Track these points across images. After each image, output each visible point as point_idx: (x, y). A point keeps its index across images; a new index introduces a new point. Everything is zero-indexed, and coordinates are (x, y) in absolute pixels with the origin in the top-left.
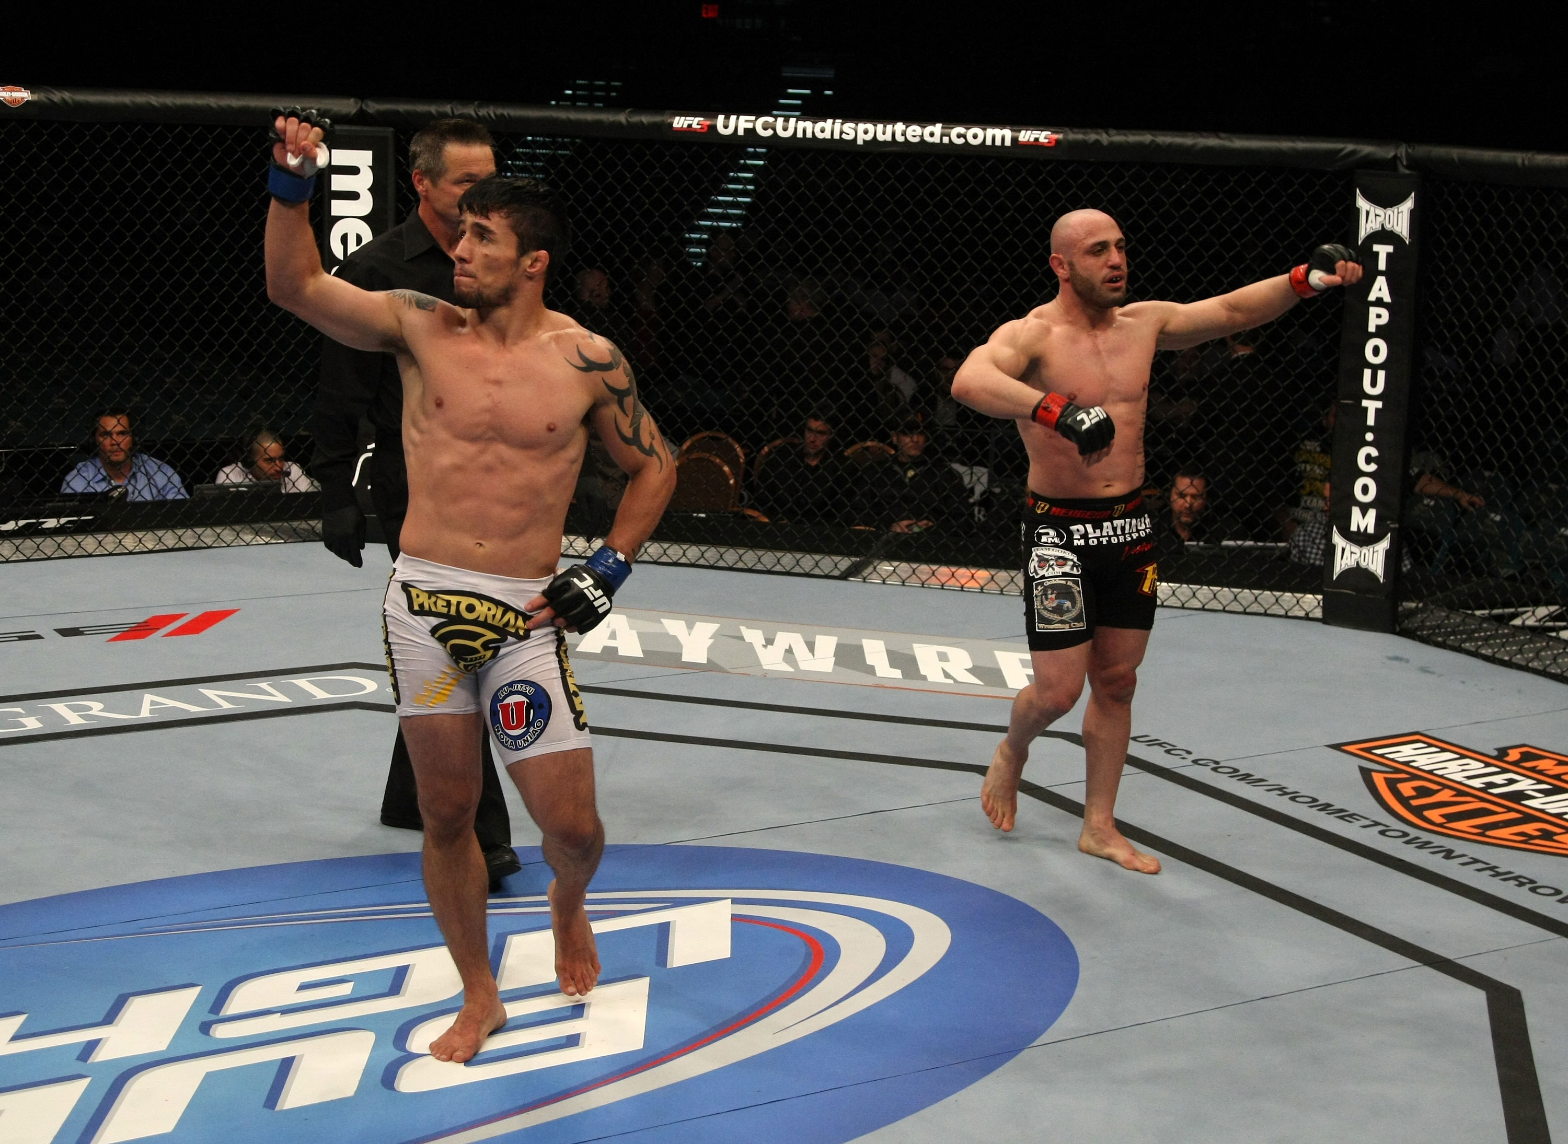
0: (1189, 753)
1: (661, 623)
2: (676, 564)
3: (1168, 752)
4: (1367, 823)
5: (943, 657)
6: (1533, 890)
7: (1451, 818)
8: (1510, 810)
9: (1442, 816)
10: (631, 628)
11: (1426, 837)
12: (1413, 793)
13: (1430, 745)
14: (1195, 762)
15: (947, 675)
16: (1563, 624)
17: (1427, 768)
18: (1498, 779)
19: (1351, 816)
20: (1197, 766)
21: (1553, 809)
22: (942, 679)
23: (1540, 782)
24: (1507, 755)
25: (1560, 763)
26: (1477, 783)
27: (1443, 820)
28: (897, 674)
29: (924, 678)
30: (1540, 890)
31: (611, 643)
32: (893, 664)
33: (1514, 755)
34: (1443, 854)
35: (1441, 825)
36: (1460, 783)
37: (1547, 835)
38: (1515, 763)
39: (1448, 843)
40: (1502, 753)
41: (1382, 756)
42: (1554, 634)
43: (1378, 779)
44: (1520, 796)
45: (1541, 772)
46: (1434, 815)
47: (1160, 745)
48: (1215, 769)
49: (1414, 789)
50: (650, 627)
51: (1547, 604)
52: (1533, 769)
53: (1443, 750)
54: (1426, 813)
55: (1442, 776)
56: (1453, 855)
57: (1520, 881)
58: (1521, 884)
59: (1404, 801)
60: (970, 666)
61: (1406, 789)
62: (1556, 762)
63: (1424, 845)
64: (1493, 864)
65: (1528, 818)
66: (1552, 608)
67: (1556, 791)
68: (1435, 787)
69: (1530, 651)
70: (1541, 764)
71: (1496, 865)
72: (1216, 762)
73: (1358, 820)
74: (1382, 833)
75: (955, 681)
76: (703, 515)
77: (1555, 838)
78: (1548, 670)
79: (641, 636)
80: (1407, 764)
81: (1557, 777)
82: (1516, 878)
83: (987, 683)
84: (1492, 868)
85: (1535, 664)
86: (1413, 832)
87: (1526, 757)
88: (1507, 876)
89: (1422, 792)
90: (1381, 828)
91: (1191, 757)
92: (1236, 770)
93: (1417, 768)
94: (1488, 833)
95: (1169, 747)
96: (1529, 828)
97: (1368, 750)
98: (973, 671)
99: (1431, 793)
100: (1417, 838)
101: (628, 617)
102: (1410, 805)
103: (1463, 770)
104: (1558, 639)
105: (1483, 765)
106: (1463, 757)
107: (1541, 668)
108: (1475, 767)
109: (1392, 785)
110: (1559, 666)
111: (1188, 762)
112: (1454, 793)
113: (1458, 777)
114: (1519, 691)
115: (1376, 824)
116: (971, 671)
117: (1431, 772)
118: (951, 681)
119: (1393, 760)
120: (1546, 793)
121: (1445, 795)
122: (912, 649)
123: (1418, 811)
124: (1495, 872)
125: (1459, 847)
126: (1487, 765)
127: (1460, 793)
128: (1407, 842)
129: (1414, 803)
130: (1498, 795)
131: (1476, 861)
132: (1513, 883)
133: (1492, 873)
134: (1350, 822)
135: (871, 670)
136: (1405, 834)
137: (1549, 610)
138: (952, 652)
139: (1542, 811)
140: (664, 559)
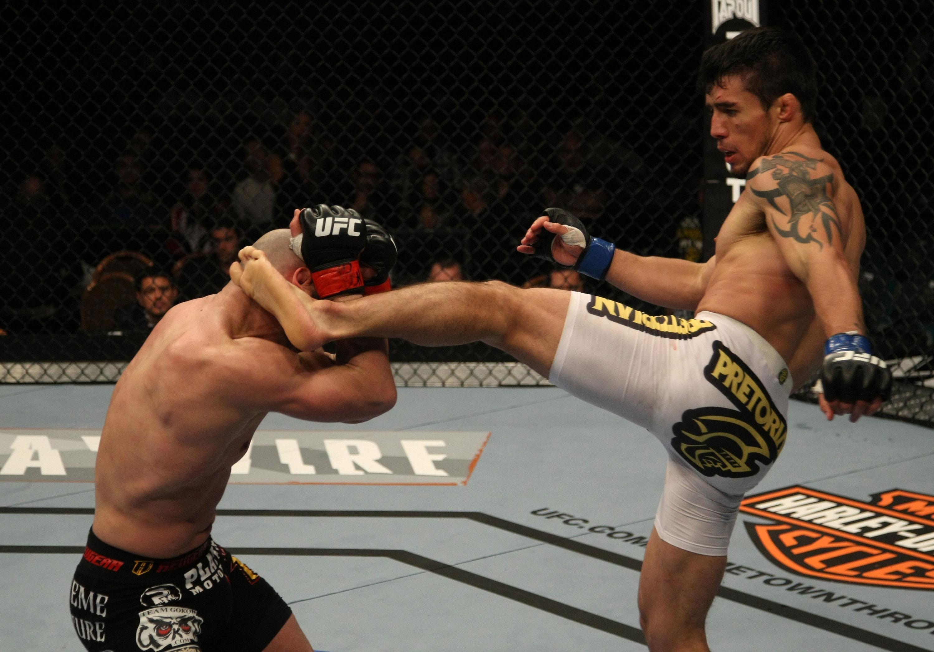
0: (586, 521)
1: (82, 440)
2: (94, 383)
3: (566, 522)
4: (753, 573)
5: (353, 450)
6: (908, 624)
7: (830, 563)
8: (884, 551)
9: (823, 562)
10: (53, 447)
11: (807, 582)
12: (794, 543)
13: (809, 496)
14: (592, 530)
15: (357, 467)
16: (927, 373)
17: (807, 518)
18: (873, 523)
19: (738, 568)
20: (594, 534)
21: (925, 547)
22: (352, 471)
23: (911, 523)
24: (881, 500)
25: (930, 504)
26: (854, 529)
27: (821, 566)
28: (310, 470)
29: (336, 472)
30: (914, 625)
31: (34, 464)
32: (307, 460)
33: (887, 500)
34: (824, 597)
35: (821, 571)
36: (838, 530)
37: (920, 572)
38: (889, 507)
39: (828, 587)
40: (876, 498)
41: (765, 510)
42: (920, 383)
43: (762, 533)
44: (894, 537)
45: (912, 514)
46: (815, 561)
47: (559, 516)
48: (610, 535)
49: (796, 538)
50: (70, 445)
51: (912, 355)
52: (905, 512)
53: (821, 500)
54: (809, 561)
55: (820, 525)
56: (834, 597)
57: (896, 617)
58: (897, 620)
59: (786, 550)
60: (378, 456)
61: (788, 539)
62: (925, 503)
63: (806, 590)
64: (871, 603)
65: (901, 558)
66: (917, 360)
67: (926, 530)
68: (814, 535)
69: (900, 400)
70: (913, 506)
71: (874, 603)
72: (612, 529)
73: (744, 572)
74: (767, 582)
75: (366, 472)
76: (118, 333)
77: (928, 574)
78: (917, 417)
79: (64, 455)
80: (788, 515)
81: (928, 517)
82: (892, 615)
83: (395, 472)
84: (870, 607)
85: (905, 413)
86: (796, 579)
87: (899, 500)
88: (883, 614)
89: (802, 541)
90: (765, 578)
91: (588, 526)
92: (630, 535)
93: (798, 519)
94: (866, 574)
95: (568, 518)
96: (903, 567)
97: (752, 506)
98: (382, 461)
99: (811, 541)
100: (799, 584)
101: (50, 436)
102: (792, 554)
103: (840, 518)
104: (923, 387)
105: (858, 511)
106: (839, 505)
107: (910, 416)
108: (852, 513)
109: (775, 536)
110: (926, 413)
111: (585, 530)
112: (832, 539)
113: (836, 524)
114: (890, 440)
115: (761, 574)
116: (380, 461)
117: (810, 522)
118: (361, 473)
119: (775, 513)
120: (918, 533)
121: (824, 542)
122: (323, 445)
123: (799, 559)
124: (872, 610)
125: (838, 589)
126: (863, 511)
127: (838, 539)
128: (791, 589)
129: (796, 551)
130: (875, 539)
131: (854, 601)
132: (890, 619)
133: (870, 611)
134: (737, 574)
135: (285, 468)
136: (788, 582)
137: (913, 362)
138: (361, 444)
139: (915, 550)
140: (83, 379)
